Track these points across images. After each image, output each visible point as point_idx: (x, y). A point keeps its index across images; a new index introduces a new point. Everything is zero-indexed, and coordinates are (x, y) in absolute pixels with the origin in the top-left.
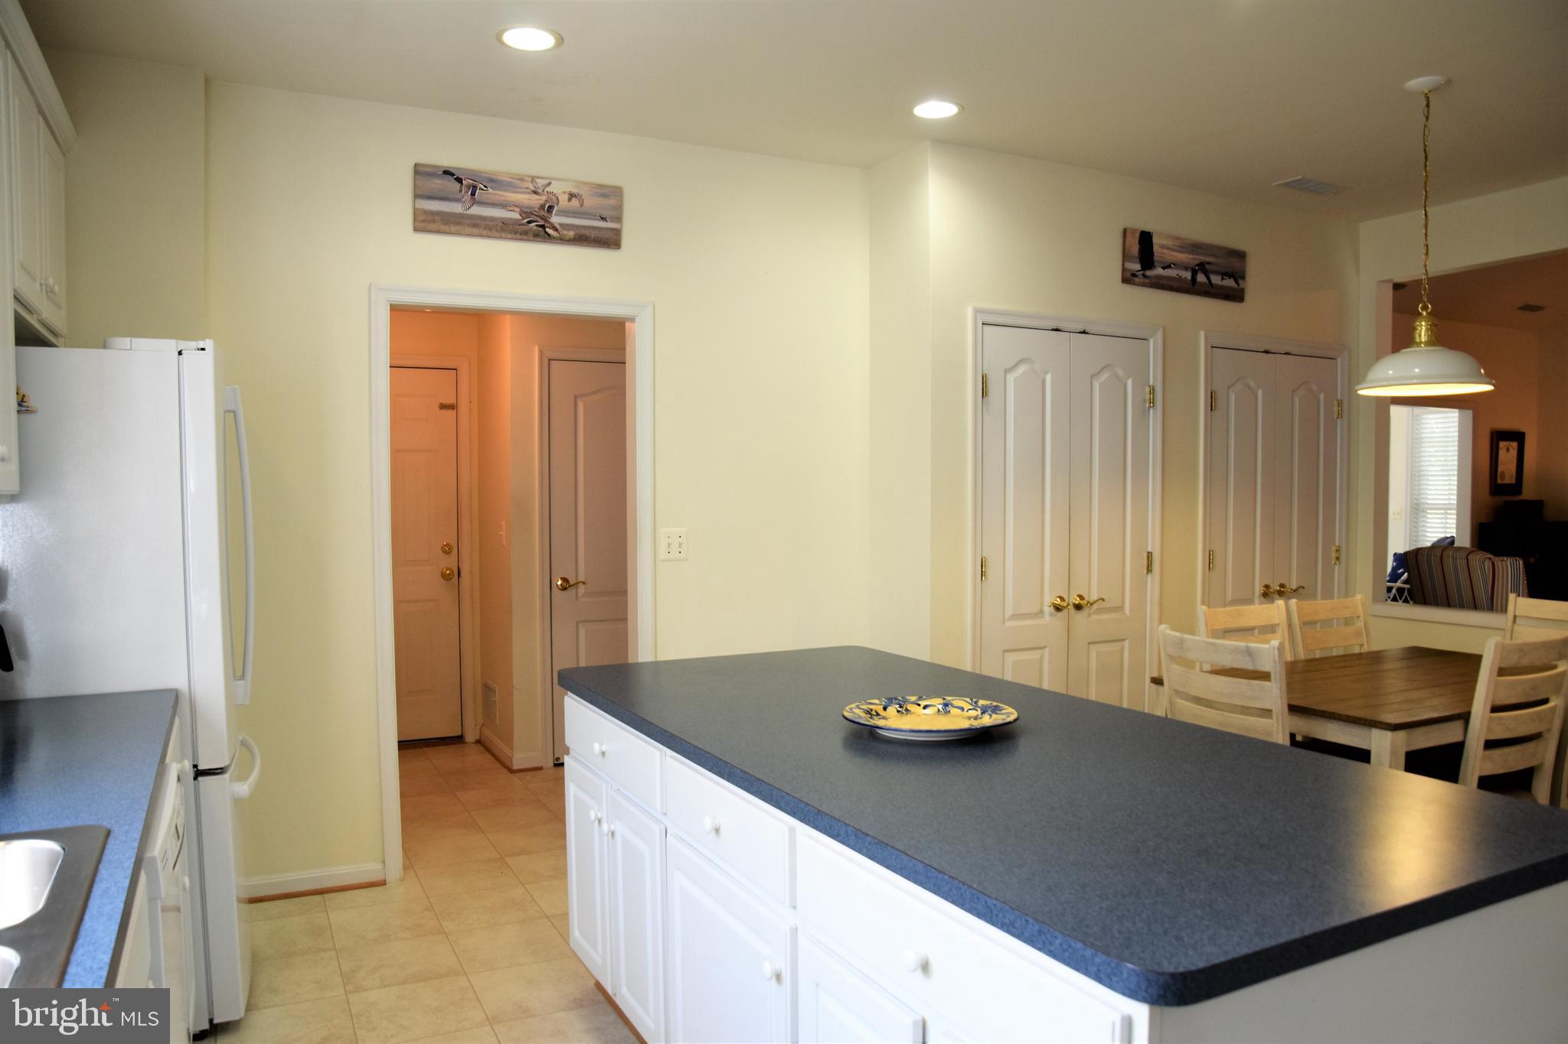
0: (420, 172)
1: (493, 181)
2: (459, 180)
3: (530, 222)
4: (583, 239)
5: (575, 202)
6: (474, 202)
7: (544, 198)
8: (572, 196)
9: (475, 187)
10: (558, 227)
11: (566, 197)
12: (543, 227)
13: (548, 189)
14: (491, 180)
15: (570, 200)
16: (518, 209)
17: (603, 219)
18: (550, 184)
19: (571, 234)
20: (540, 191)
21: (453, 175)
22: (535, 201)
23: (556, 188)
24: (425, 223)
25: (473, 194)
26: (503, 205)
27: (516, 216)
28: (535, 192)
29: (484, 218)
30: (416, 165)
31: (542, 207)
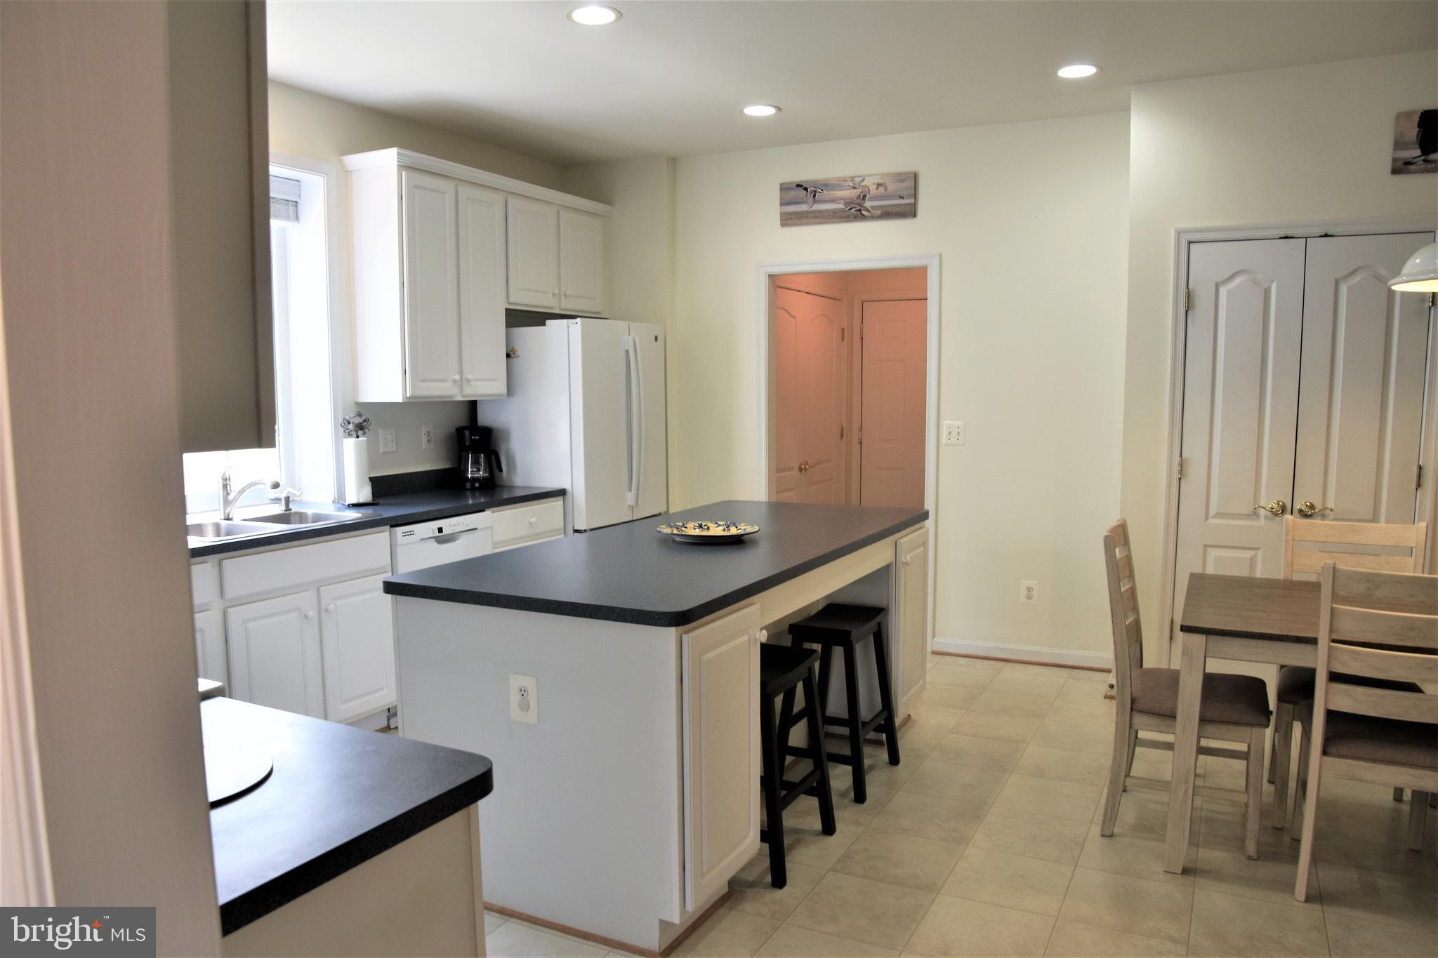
0: (784, 188)
1: (826, 186)
2: (806, 189)
3: (850, 209)
4: (888, 214)
5: (881, 189)
6: (815, 202)
7: (860, 190)
8: (879, 185)
9: (815, 192)
10: (870, 209)
11: (875, 186)
12: (860, 210)
13: (863, 184)
14: (826, 185)
15: (877, 188)
16: (843, 202)
17: (901, 198)
18: (864, 180)
19: (879, 212)
20: (857, 186)
21: (801, 186)
22: (852, 194)
23: (868, 182)
24: (788, 220)
25: (814, 196)
26: (833, 201)
27: (841, 206)
28: (854, 188)
29: (821, 212)
30: (781, 185)
31: (859, 197)
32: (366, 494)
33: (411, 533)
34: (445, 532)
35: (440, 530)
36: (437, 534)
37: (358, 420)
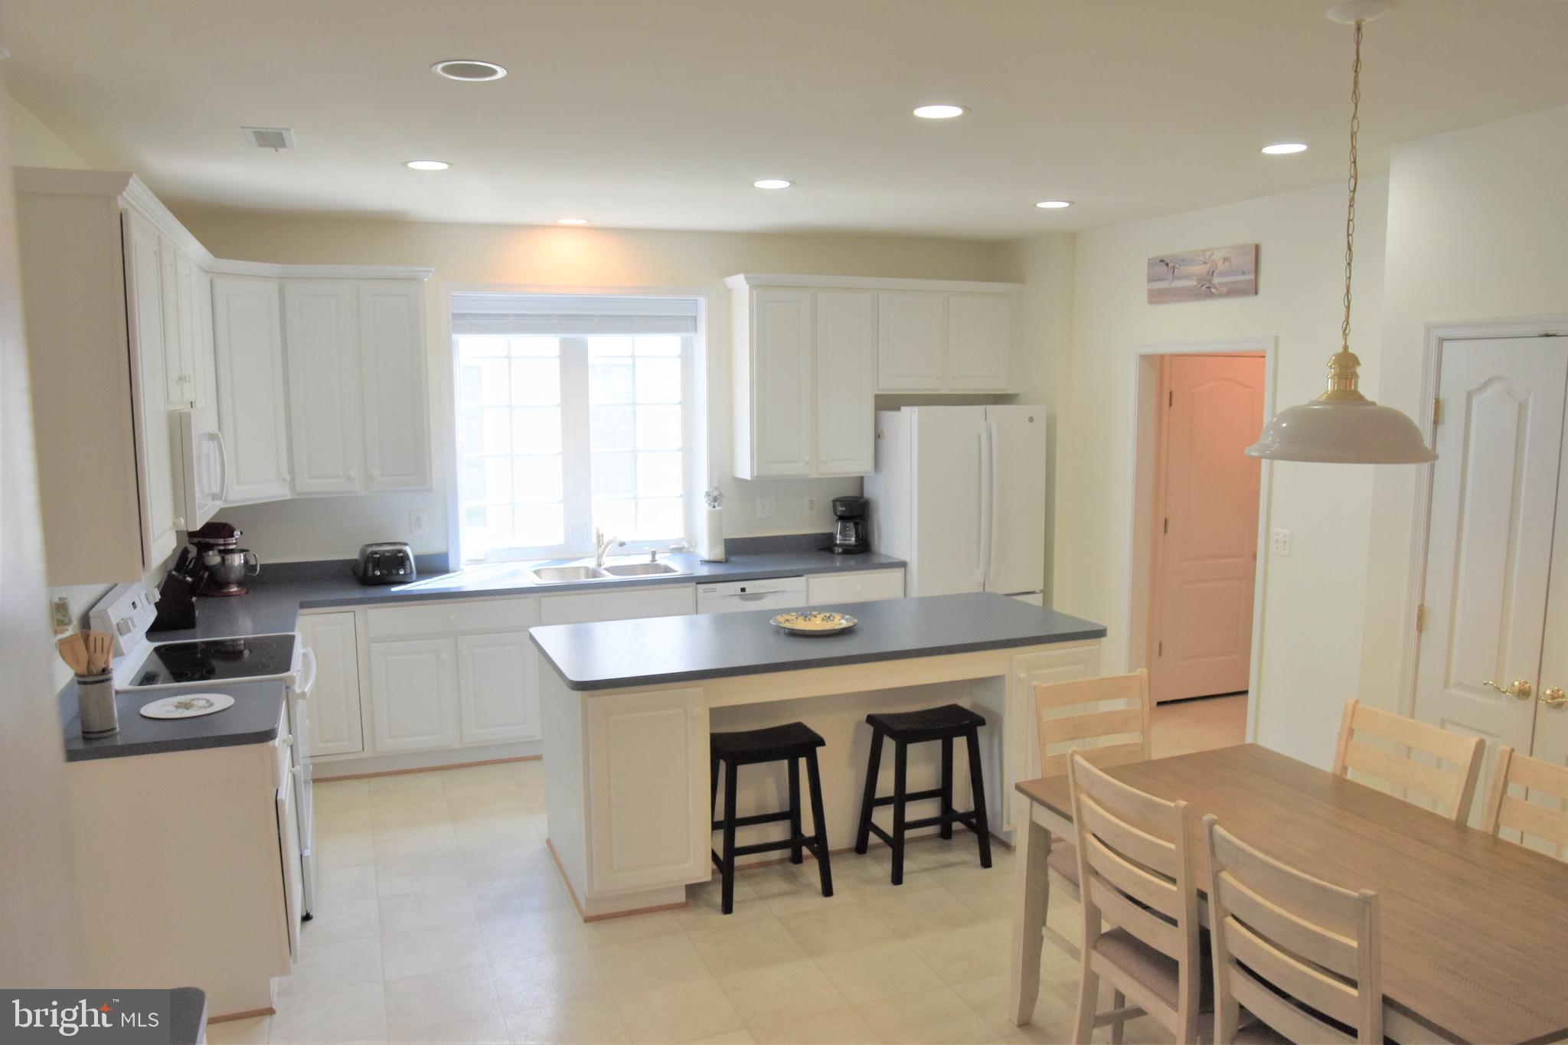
0: (1151, 264)
1: (1184, 261)
2: (1167, 265)
3: (1202, 286)
4: (1234, 291)
5: (1227, 264)
6: (1174, 278)
7: (1209, 265)
8: (1225, 259)
9: (1174, 267)
10: (1217, 285)
11: (1222, 260)
12: (1209, 288)
13: (1212, 258)
14: (1183, 260)
15: (1224, 263)
16: (1195, 278)
17: (1244, 273)
18: (1213, 254)
19: (1225, 290)
20: (1207, 261)
21: (1164, 261)
22: (1200, 269)
23: (1218, 256)
24: (1157, 297)
25: (1173, 273)
26: (1188, 277)
27: (1194, 283)
28: (1205, 263)
29: (1178, 289)
30: (1149, 260)
31: (1209, 272)
32: (719, 553)
33: (714, 591)
34: (748, 591)
35: (743, 590)
36: (739, 592)
37: (715, 493)
